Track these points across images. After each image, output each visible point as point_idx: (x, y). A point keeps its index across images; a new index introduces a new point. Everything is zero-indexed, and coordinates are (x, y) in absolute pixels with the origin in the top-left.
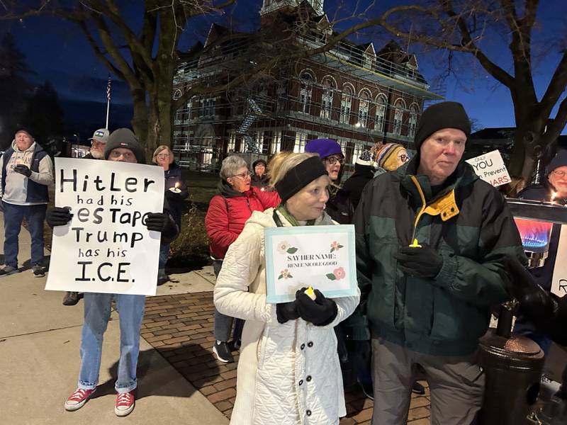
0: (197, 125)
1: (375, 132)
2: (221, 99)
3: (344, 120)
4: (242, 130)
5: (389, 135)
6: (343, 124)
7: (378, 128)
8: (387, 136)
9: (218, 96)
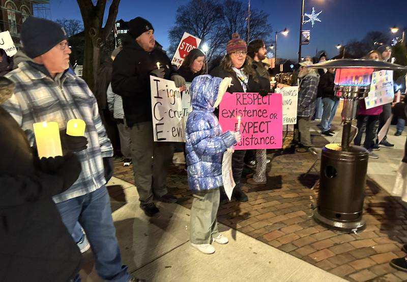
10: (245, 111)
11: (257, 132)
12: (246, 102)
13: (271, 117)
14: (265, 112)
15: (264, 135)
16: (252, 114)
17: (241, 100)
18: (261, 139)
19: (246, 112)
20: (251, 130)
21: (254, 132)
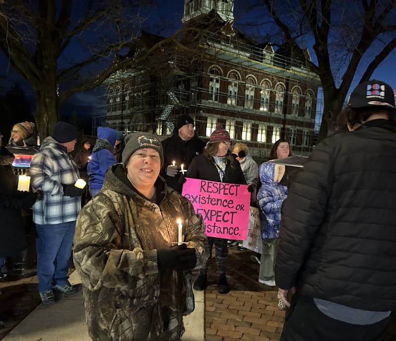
0: (132, 114)
1: (276, 114)
2: (149, 92)
3: (249, 106)
4: (163, 117)
5: (288, 116)
6: (249, 109)
7: (278, 111)
8: (286, 118)
9: (147, 90)
10: (209, 198)
11: (220, 221)
12: (210, 190)
13: (238, 208)
14: (231, 202)
15: (228, 225)
16: (216, 202)
17: (205, 187)
18: (224, 228)
19: (210, 200)
20: (214, 218)
21: (217, 221)
